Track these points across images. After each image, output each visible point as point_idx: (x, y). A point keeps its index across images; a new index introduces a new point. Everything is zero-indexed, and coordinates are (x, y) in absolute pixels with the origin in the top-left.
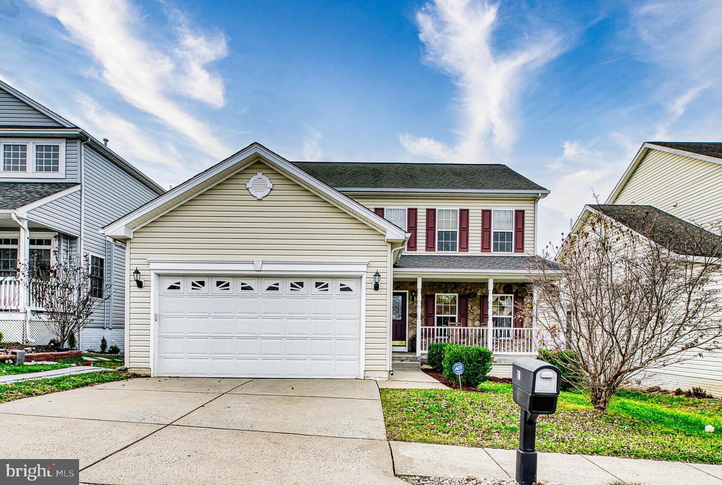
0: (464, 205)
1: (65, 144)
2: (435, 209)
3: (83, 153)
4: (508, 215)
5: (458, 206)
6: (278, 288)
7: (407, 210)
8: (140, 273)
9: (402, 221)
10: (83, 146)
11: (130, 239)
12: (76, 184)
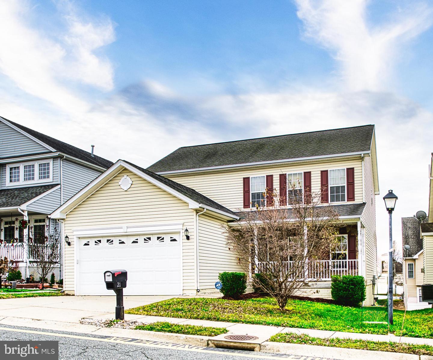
0: (307, 169)
1: (52, 161)
2: (286, 174)
3: (61, 166)
4: (341, 172)
5: (302, 170)
6: (138, 242)
7: (265, 177)
8: (68, 238)
9: (262, 185)
10: (61, 162)
11: (65, 219)
12: (58, 184)
